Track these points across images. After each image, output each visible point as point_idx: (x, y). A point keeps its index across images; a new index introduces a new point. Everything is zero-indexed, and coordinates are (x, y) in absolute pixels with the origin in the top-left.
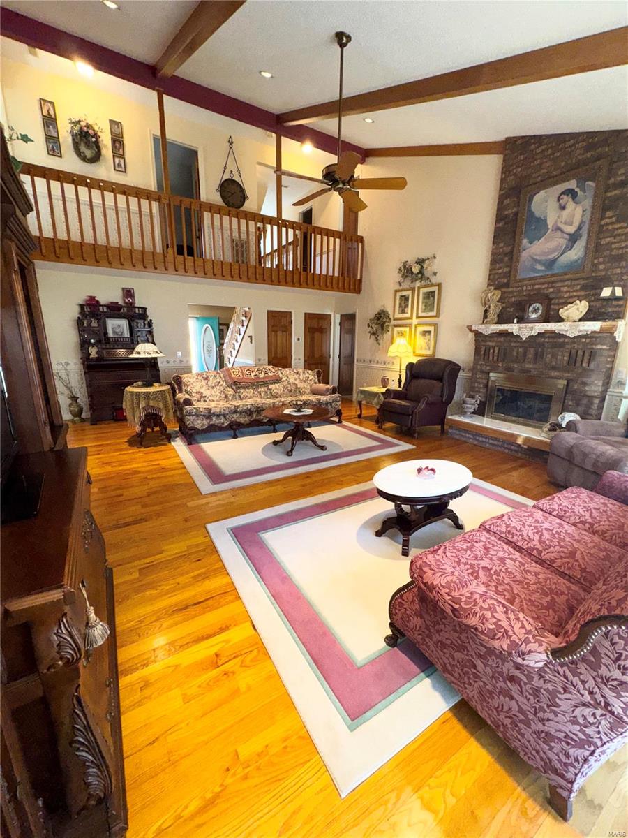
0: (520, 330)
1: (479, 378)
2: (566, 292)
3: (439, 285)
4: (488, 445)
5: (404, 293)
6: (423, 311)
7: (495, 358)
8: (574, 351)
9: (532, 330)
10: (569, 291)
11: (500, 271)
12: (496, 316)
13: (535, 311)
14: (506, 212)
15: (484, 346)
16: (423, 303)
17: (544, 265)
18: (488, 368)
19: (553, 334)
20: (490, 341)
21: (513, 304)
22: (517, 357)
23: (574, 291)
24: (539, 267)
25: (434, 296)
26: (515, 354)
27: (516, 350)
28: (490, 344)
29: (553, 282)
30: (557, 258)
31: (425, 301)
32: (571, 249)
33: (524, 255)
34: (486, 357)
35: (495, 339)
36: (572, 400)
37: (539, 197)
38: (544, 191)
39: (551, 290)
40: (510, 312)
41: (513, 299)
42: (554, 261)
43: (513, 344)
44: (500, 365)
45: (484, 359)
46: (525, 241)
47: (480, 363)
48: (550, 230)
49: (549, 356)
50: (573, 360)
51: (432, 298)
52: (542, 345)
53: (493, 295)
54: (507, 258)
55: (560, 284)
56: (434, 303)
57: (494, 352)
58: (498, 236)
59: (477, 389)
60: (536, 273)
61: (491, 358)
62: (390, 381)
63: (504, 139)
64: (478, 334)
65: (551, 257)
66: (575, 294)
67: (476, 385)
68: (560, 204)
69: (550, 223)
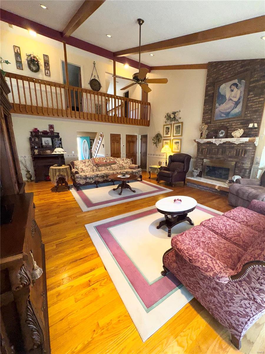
0: (216, 141)
1: (199, 161)
2: (234, 126)
3: (182, 123)
4: (203, 189)
5: (167, 126)
6: (176, 134)
7: (206, 153)
8: (238, 150)
9: (221, 141)
10: (236, 125)
11: (207, 117)
12: (206, 135)
13: (222, 133)
14: (209, 93)
15: (201, 148)
16: (175, 130)
17: (225, 114)
18: (203, 157)
19: (229, 143)
20: (204, 146)
21: (212, 131)
22: (215, 152)
23: (238, 125)
24: (223, 115)
25: (180, 128)
26: (214, 151)
27: (214, 150)
28: (204, 147)
29: (229, 122)
30: (231, 111)
31: (177, 129)
32: (236, 108)
33: (217, 110)
34: (202, 153)
35: (206, 145)
36: (237, 170)
37: (223, 86)
38: (224, 84)
39: (228, 125)
40: (212, 134)
41: (212, 129)
42: (229, 113)
43: (213, 147)
44: (208, 156)
45: (201, 153)
46: (217, 105)
47: (200, 155)
48: (227, 100)
49: (228, 152)
50: (238, 154)
51: (179, 128)
52: (225, 147)
53: (204, 127)
54: (209, 112)
55: (232, 122)
56: (180, 130)
57: (205, 150)
58: (206, 102)
59: (198, 166)
60: (222, 118)
61: (204, 153)
62: (162, 163)
63: (208, 63)
64: (198, 143)
65: (228, 111)
66: (238, 126)
67: (198, 164)
68: (231, 90)
69: (227, 97)
